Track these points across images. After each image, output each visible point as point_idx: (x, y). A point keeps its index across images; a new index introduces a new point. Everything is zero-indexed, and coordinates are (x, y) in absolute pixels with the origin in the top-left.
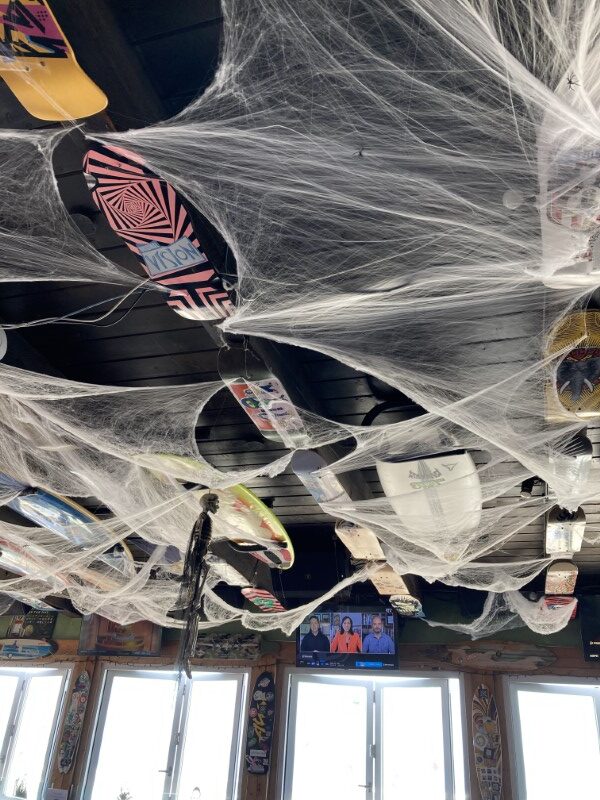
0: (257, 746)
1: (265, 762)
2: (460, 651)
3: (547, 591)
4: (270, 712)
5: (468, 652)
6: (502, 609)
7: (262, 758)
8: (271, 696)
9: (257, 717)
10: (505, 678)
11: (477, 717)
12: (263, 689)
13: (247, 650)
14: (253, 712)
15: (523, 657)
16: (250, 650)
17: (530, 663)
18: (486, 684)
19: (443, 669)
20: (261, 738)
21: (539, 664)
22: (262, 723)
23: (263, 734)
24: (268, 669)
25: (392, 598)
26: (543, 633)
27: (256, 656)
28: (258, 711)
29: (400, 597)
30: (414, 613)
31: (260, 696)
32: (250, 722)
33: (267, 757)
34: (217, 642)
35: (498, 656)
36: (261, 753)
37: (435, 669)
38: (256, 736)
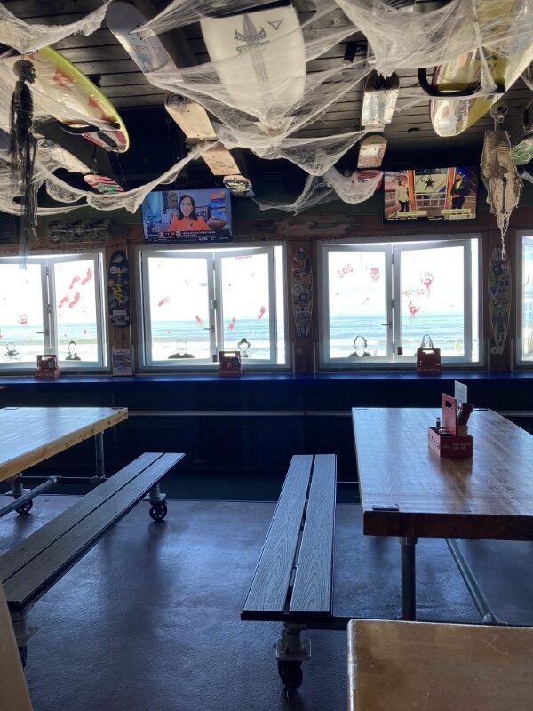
0: (118, 308)
1: (127, 318)
2: (284, 224)
3: (360, 165)
4: (126, 282)
5: (291, 224)
6: (320, 185)
7: (123, 316)
8: (125, 270)
9: (115, 286)
10: (319, 242)
11: (296, 272)
12: (117, 265)
13: (98, 233)
14: (111, 283)
15: (335, 224)
16: (101, 233)
17: (340, 229)
18: (304, 249)
19: (270, 239)
20: (120, 302)
21: (346, 230)
22: (120, 290)
23: (122, 299)
24: (120, 248)
25: (225, 179)
26: (353, 202)
27: (107, 238)
28: (116, 282)
29: (232, 177)
30: (245, 192)
31: (115, 270)
32: (109, 291)
33: (128, 314)
34: (69, 228)
35: (315, 225)
36: (123, 312)
37: (263, 239)
38: (116, 300)
